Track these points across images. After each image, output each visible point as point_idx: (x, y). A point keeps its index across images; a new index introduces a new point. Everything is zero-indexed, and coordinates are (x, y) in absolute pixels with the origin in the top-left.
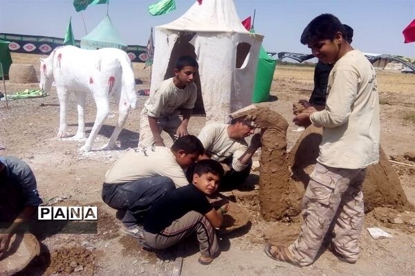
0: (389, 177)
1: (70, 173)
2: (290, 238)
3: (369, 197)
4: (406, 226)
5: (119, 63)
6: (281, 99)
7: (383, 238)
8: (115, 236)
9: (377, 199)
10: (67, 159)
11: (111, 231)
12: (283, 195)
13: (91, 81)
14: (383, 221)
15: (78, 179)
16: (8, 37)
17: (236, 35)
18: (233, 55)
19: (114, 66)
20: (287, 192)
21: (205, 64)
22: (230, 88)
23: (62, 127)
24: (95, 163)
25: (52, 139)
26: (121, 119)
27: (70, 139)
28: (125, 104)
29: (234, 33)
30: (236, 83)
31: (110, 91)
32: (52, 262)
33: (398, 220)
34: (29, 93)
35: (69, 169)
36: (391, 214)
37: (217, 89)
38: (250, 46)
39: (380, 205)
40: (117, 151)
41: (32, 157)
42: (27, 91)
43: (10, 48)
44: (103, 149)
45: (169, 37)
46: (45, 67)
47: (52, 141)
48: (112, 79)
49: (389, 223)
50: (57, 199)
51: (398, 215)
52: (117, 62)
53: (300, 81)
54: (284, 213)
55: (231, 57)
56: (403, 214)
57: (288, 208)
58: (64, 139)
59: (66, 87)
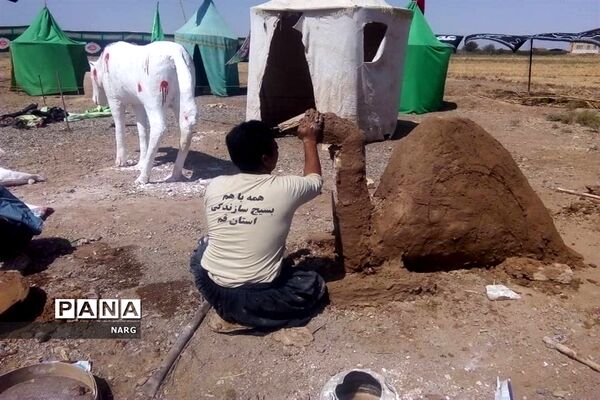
0: (528, 212)
1: (109, 210)
2: (358, 293)
3: (493, 241)
4: (550, 285)
5: (173, 61)
6: (463, 107)
7: (504, 298)
8: (134, 285)
9: (509, 245)
10: (115, 193)
11: (130, 279)
12: (363, 237)
13: (140, 89)
14: (515, 277)
15: (117, 217)
16: (86, 36)
17: (360, 11)
18: (359, 43)
19: (165, 66)
20: (368, 232)
21: (317, 59)
22: (355, 92)
23: (120, 152)
24: (147, 198)
25: (107, 169)
26: (183, 140)
27: (131, 168)
28: (186, 118)
29: (357, 9)
30: (366, 84)
31: (164, 101)
32: (45, 311)
33: (539, 276)
34: (101, 111)
35: (109, 206)
36: (529, 267)
37: (337, 94)
38: (386, 27)
39: (514, 254)
40: (183, 184)
41: (72, 191)
42: (99, 108)
43: (87, 50)
44: (166, 181)
45: (267, 22)
46: (95, 72)
47: (107, 171)
48: (164, 84)
49: (525, 280)
50: (82, 241)
51: (541, 268)
52: (170, 60)
53: (509, 78)
54: (365, 262)
55: (355, 45)
56: (548, 267)
57: (369, 255)
58: (123, 169)
59: (118, 98)
